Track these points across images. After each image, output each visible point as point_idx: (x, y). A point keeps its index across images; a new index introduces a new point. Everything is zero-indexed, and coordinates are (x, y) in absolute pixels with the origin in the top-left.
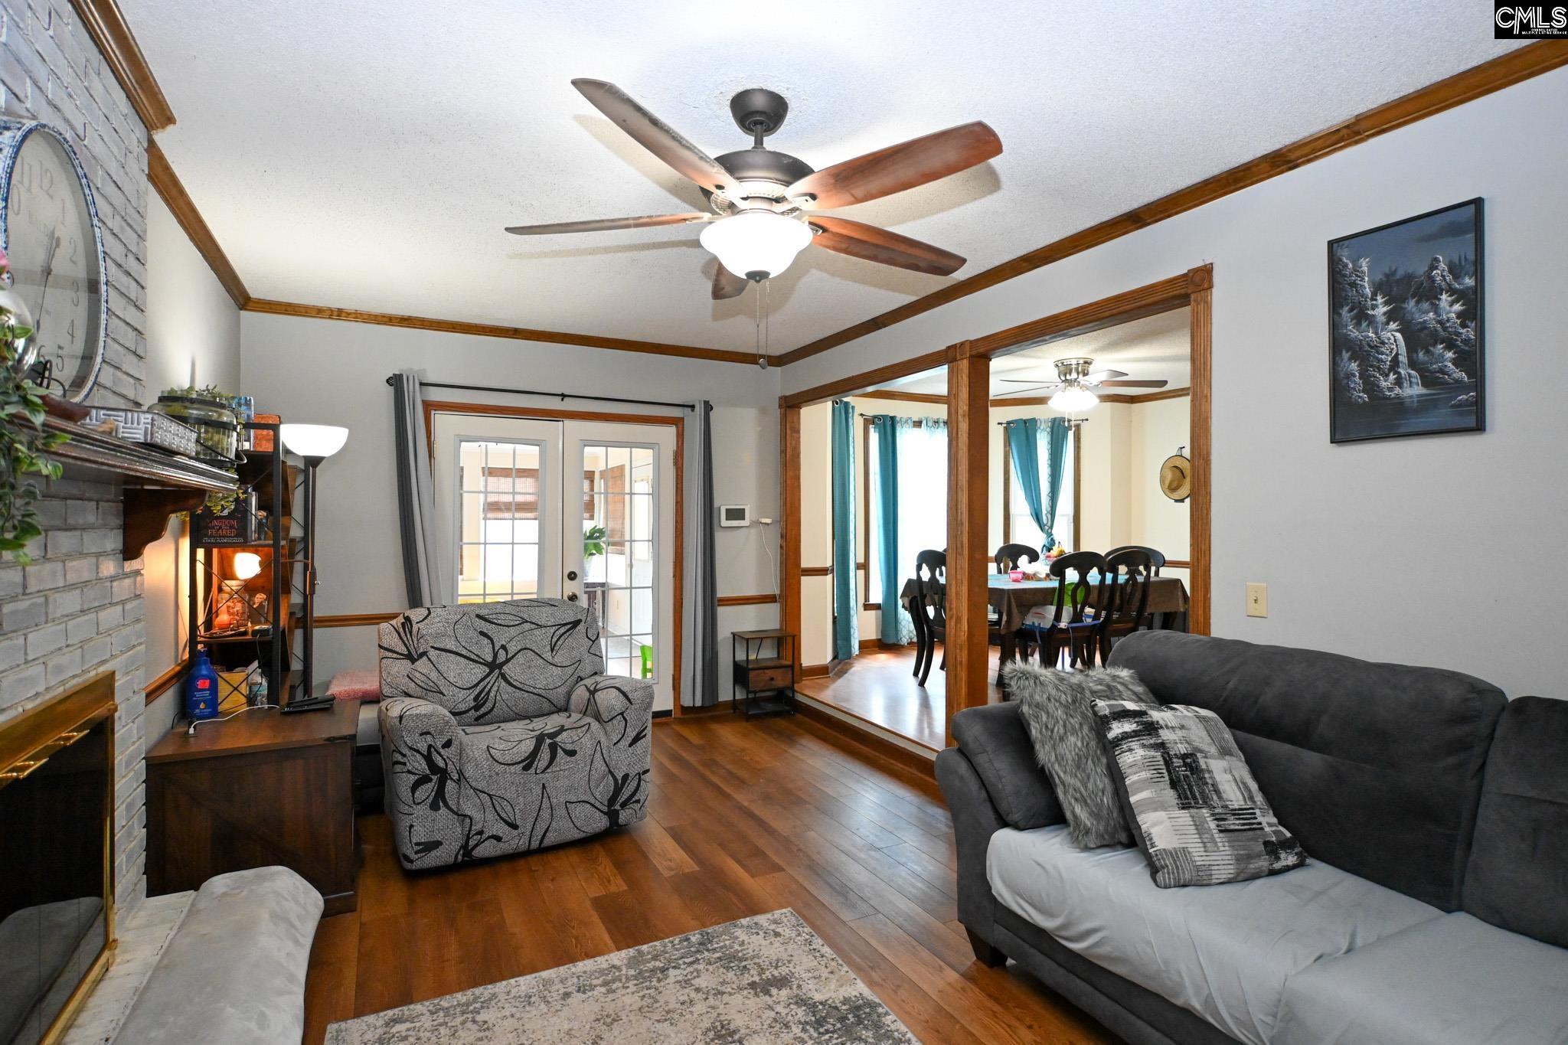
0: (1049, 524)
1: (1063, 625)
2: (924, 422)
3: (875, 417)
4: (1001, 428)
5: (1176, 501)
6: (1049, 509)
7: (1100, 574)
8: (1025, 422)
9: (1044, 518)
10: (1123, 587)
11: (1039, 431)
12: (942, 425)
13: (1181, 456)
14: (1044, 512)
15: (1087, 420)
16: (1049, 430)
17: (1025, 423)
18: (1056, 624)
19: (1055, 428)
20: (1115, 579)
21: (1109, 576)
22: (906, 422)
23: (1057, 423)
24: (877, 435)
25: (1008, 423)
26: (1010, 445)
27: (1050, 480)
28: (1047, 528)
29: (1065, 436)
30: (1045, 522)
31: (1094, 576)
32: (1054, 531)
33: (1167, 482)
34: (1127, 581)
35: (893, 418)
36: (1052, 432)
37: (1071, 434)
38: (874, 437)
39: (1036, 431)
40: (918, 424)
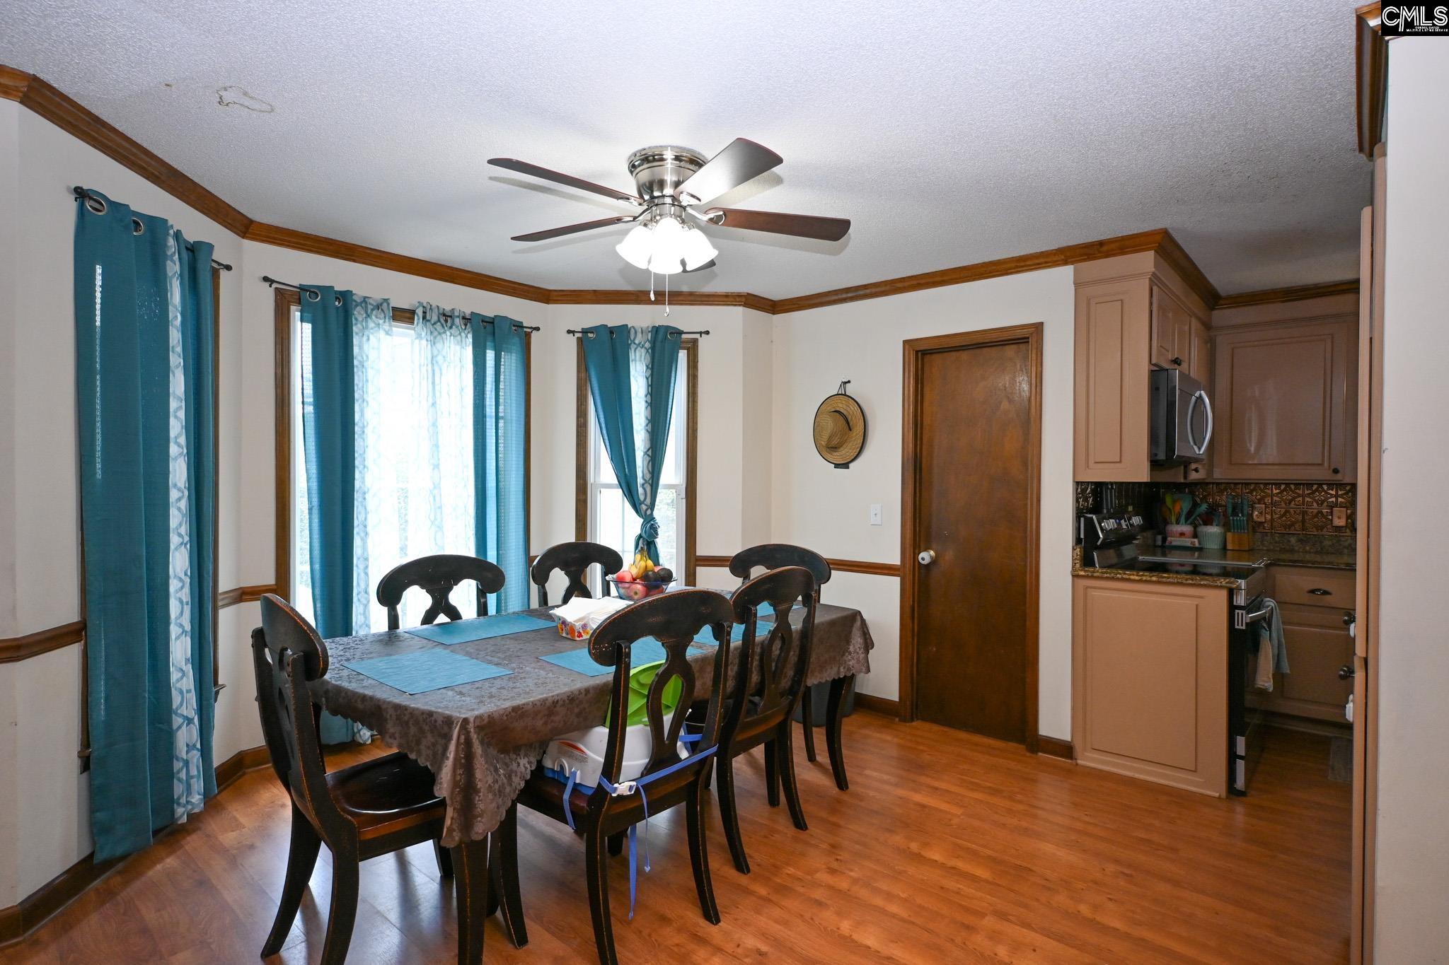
0: (648, 501)
1: (623, 787)
2: (420, 312)
3: (303, 288)
4: (572, 341)
5: (837, 466)
6: (648, 476)
7: (716, 639)
8: (612, 331)
9: (640, 490)
10: (767, 647)
11: (633, 347)
12: (457, 321)
13: (845, 395)
14: (640, 481)
15: (707, 333)
16: (648, 345)
17: (612, 333)
18: (606, 784)
19: (658, 344)
20: (749, 635)
21: (737, 631)
22: (378, 307)
23: (660, 336)
24: (308, 327)
25: (585, 332)
26: (587, 370)
27: (649, 428)
28: (644, 507)
29: (674, 360)
30: (642, 498)
31: (703, 643)
32: (656, 514)
33: (826, 436)
34: (773, 634)
35: (345, 296)
36: (653, 348)
37: (682, 355)
38: (302, 334)
39: (628, 346)
40: (404, 316)
